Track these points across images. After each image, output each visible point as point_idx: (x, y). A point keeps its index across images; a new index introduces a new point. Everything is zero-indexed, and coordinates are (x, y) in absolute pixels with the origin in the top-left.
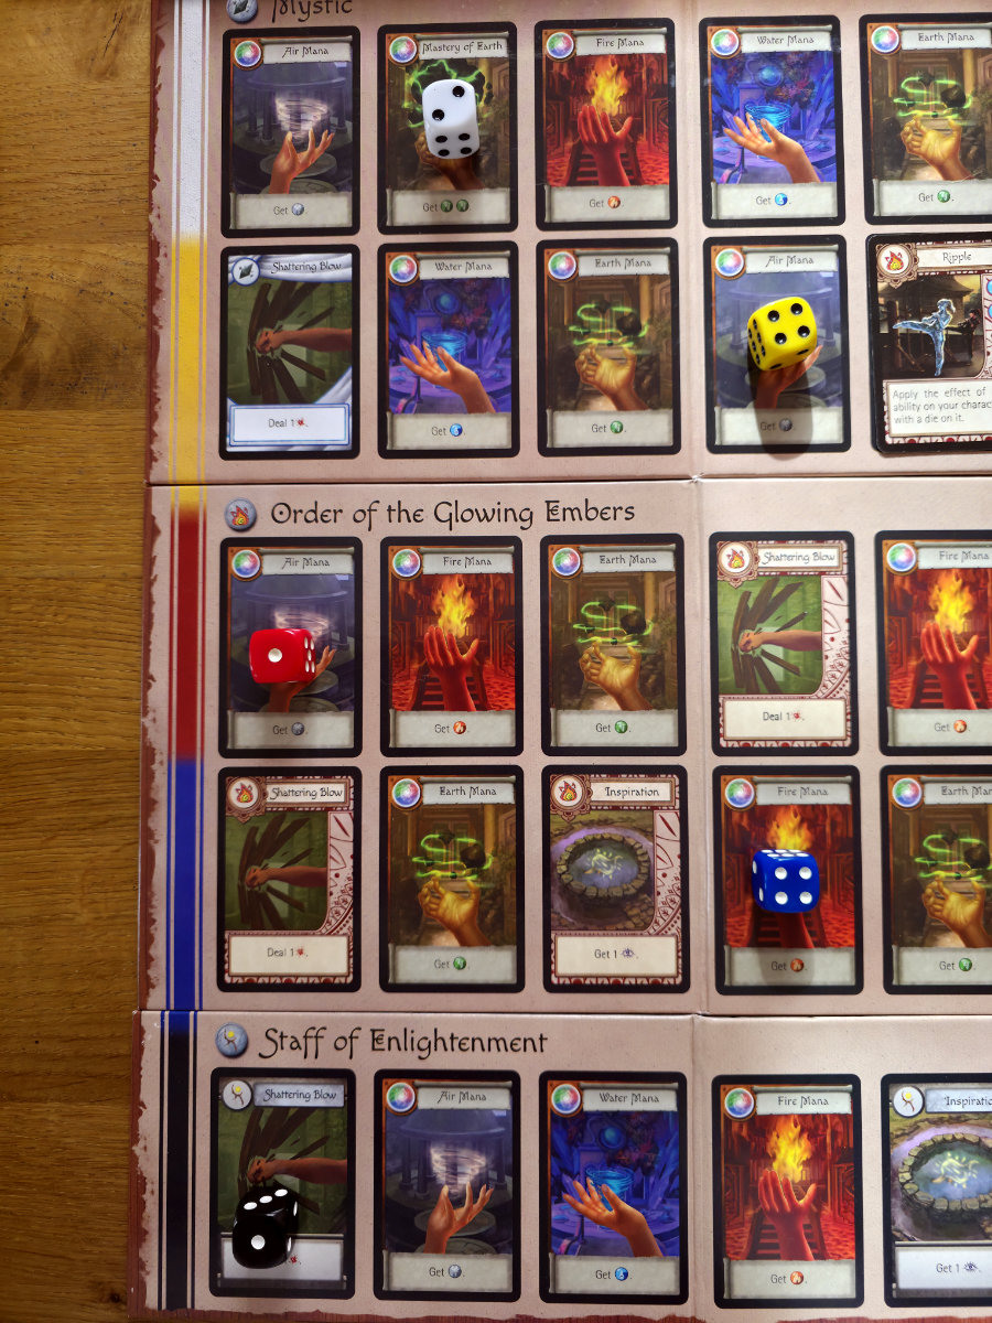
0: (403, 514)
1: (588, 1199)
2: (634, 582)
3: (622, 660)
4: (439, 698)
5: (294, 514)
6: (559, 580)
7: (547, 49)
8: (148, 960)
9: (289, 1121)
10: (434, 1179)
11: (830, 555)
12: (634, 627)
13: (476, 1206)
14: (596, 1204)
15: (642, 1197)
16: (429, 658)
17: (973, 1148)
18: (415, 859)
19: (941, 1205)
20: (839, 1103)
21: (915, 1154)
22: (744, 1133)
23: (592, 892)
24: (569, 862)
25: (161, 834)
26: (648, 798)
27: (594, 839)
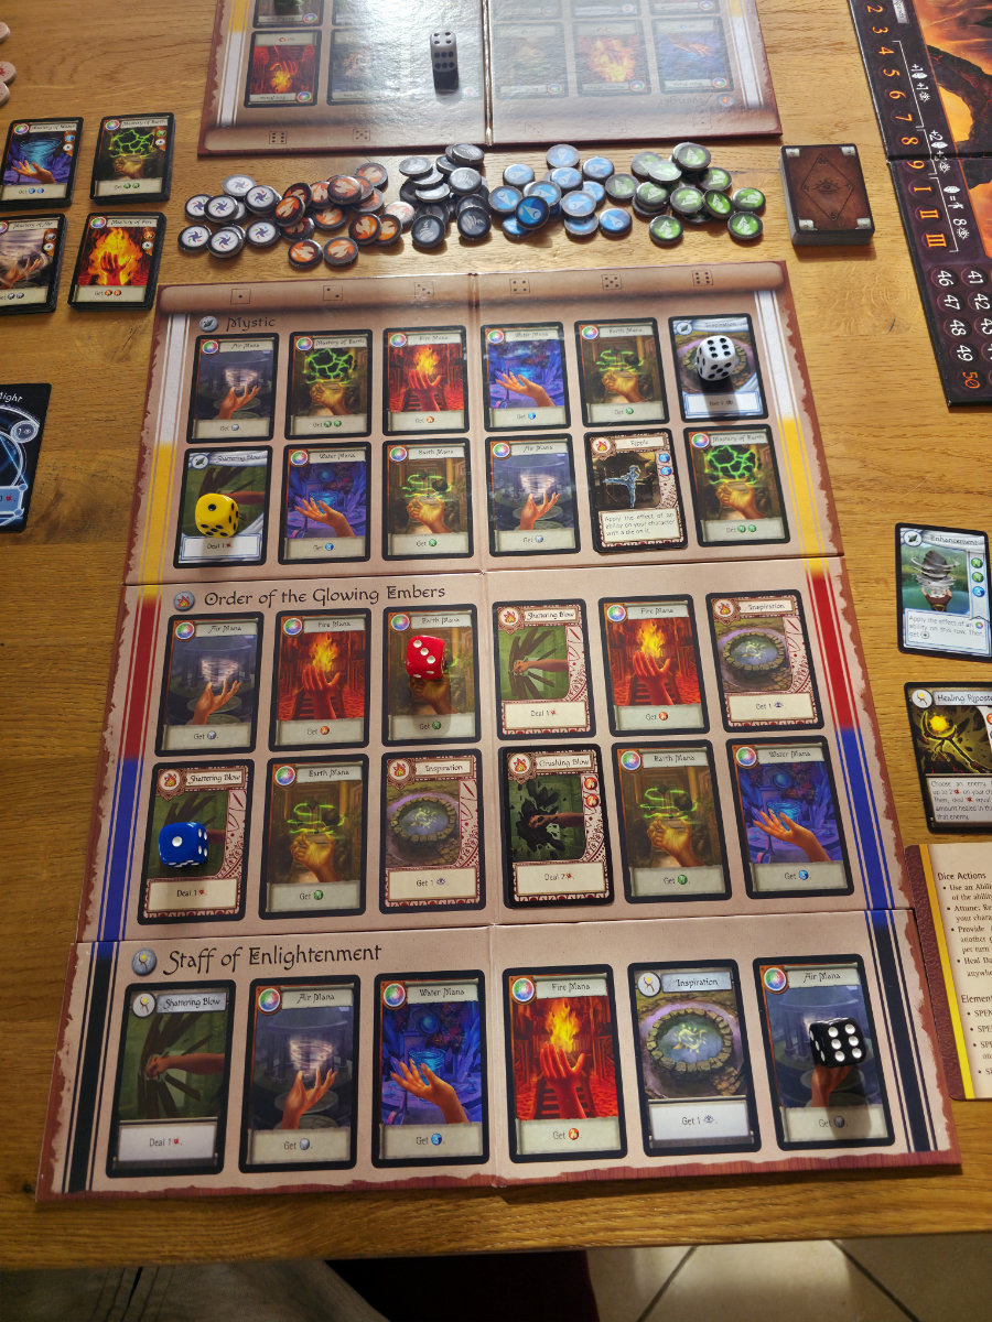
0: (293, 597)
1: (410, 1076)
2: (445, 634)
3: (437, 683)
4: (312, 711)
5: (219, 599)
6: (395, 633)
7: (391, 342)
8: (87, 903)
9: (182, 1024)
10: (292, 1066)
11: (570, 614)
13: (323, 1087)
14: (417, 1081)
15: (451, 1072)
16: (306, 686)
17: (702, 1020)
18: (289, 821)
19: (681, 1068)
20: (597, 988)
21: (658, 1026)
22: (528, 1014)
23: (415, 839)
24: (399, 818)
25: (107, 812)
26: (455, 772)
27: (417, 802)
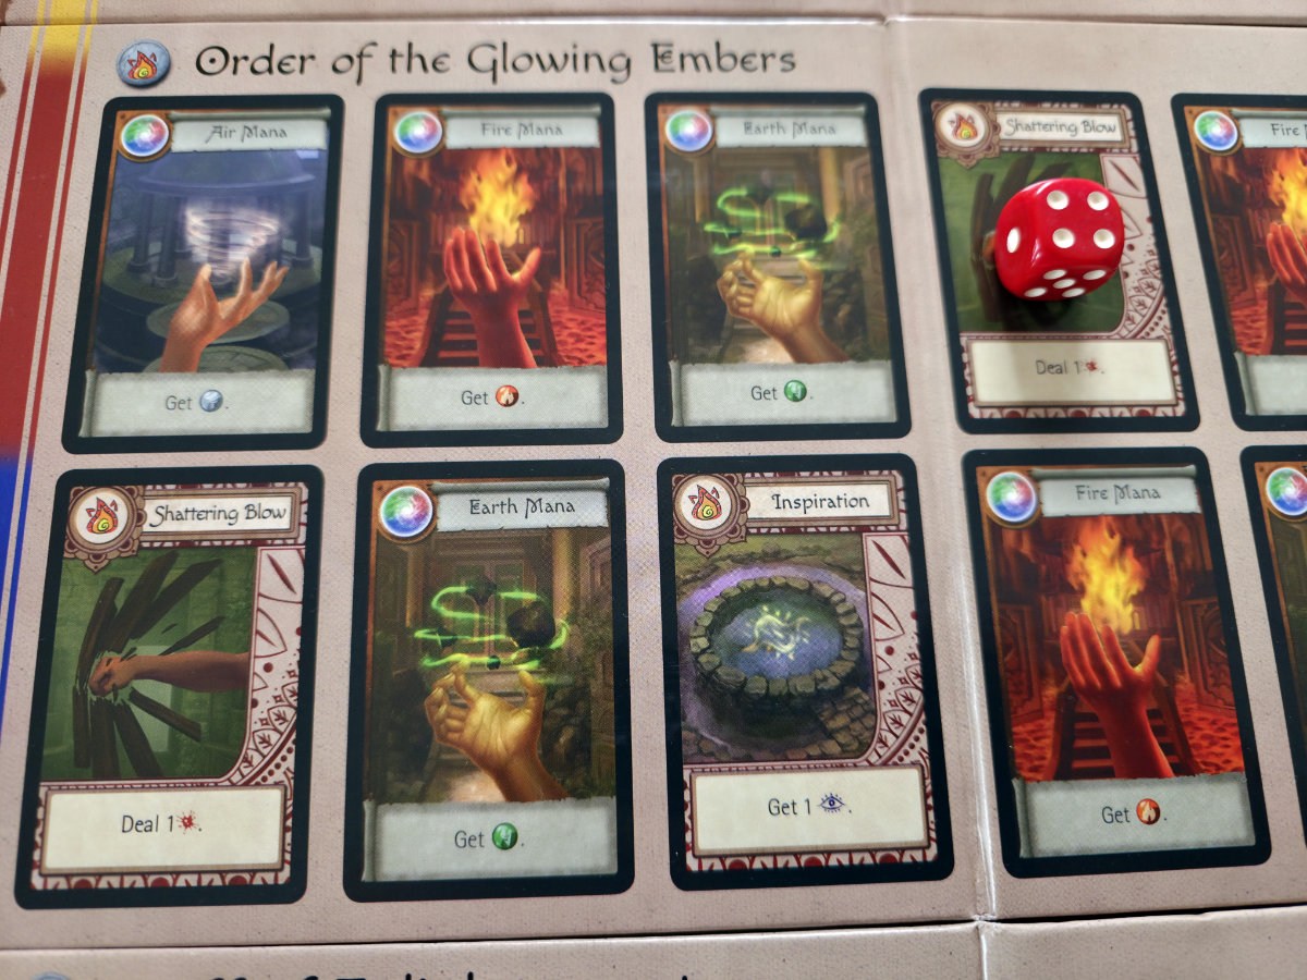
0: (416, 62)
2: (804, 163)
3: (792, 281)
4: (471, 345)
5: (232, 61)
6: (677, 158)
11: (1108, 125)
12: (809, 228)
16: (452, 278)
18: (420, 634)
23: (757, 687)
24: (712, 631)
26: (851, 512)
27: (757, 588)
